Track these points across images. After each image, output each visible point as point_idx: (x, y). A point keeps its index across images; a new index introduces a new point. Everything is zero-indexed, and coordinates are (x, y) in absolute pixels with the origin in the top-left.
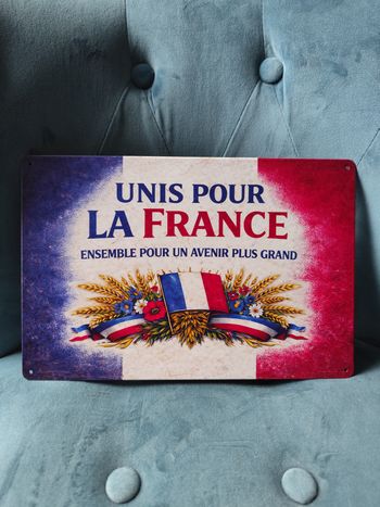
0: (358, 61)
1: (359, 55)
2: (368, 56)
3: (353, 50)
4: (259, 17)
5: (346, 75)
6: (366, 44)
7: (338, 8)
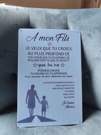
0: (94, 33)
1: (94, 31)
2: (97, 32)
3: (93, 30)
4: (67, 20)
5: (91, 36)
6: (96, 29)
7: (88, 18)
